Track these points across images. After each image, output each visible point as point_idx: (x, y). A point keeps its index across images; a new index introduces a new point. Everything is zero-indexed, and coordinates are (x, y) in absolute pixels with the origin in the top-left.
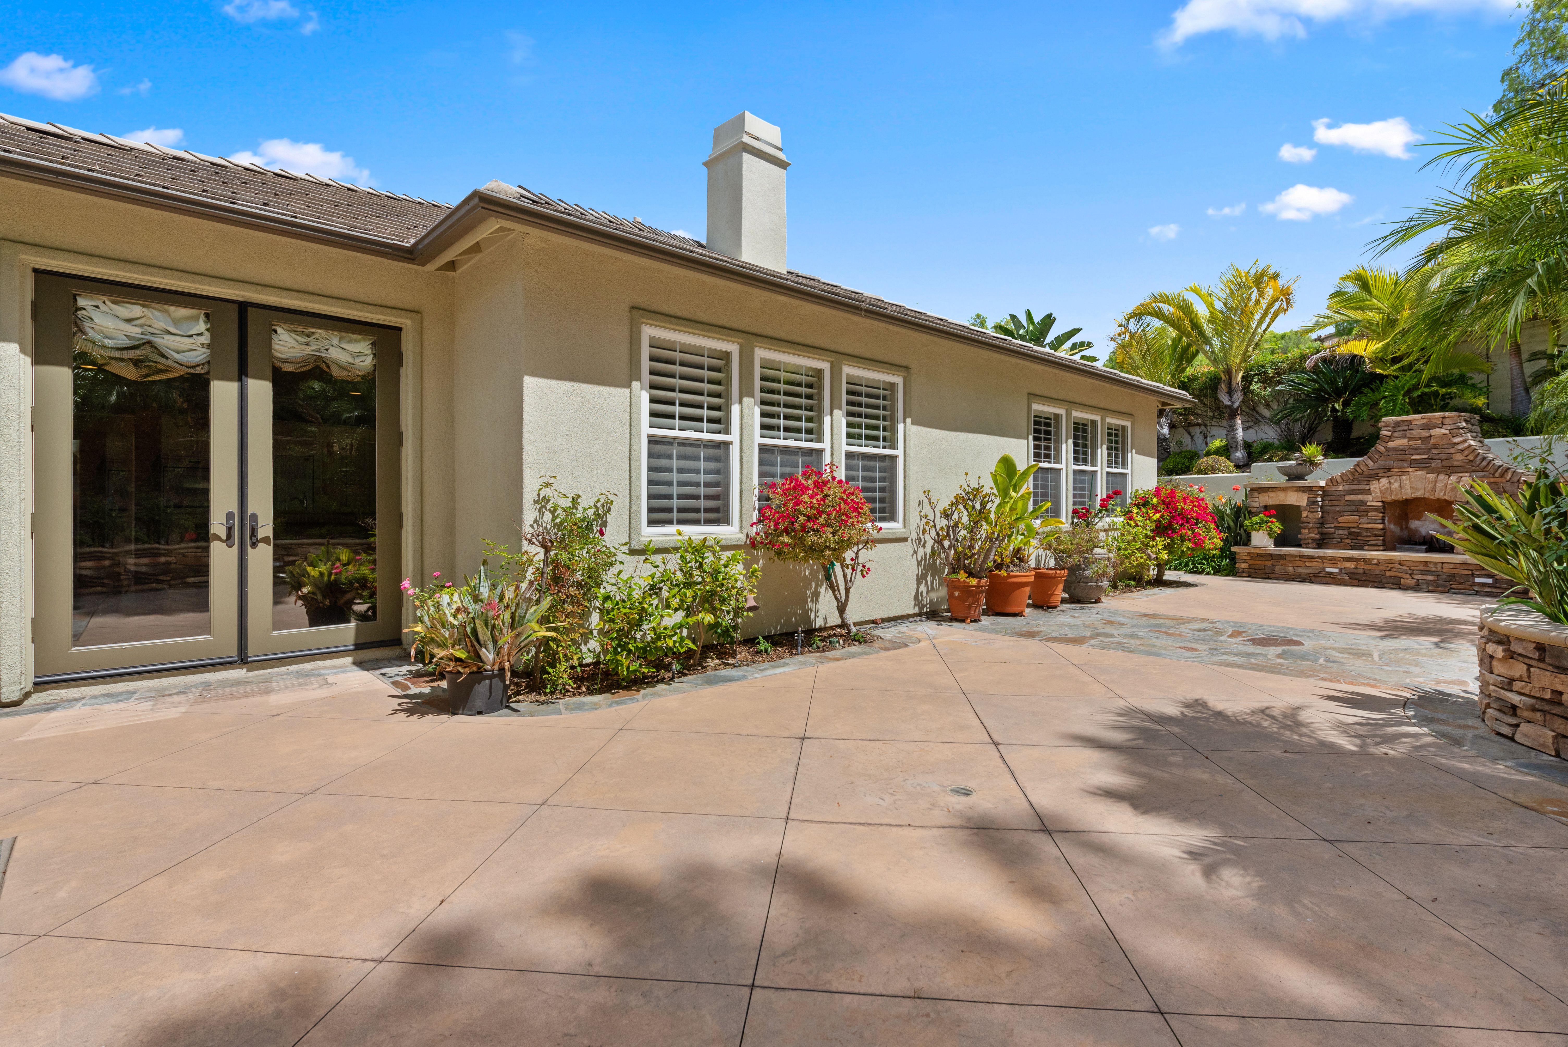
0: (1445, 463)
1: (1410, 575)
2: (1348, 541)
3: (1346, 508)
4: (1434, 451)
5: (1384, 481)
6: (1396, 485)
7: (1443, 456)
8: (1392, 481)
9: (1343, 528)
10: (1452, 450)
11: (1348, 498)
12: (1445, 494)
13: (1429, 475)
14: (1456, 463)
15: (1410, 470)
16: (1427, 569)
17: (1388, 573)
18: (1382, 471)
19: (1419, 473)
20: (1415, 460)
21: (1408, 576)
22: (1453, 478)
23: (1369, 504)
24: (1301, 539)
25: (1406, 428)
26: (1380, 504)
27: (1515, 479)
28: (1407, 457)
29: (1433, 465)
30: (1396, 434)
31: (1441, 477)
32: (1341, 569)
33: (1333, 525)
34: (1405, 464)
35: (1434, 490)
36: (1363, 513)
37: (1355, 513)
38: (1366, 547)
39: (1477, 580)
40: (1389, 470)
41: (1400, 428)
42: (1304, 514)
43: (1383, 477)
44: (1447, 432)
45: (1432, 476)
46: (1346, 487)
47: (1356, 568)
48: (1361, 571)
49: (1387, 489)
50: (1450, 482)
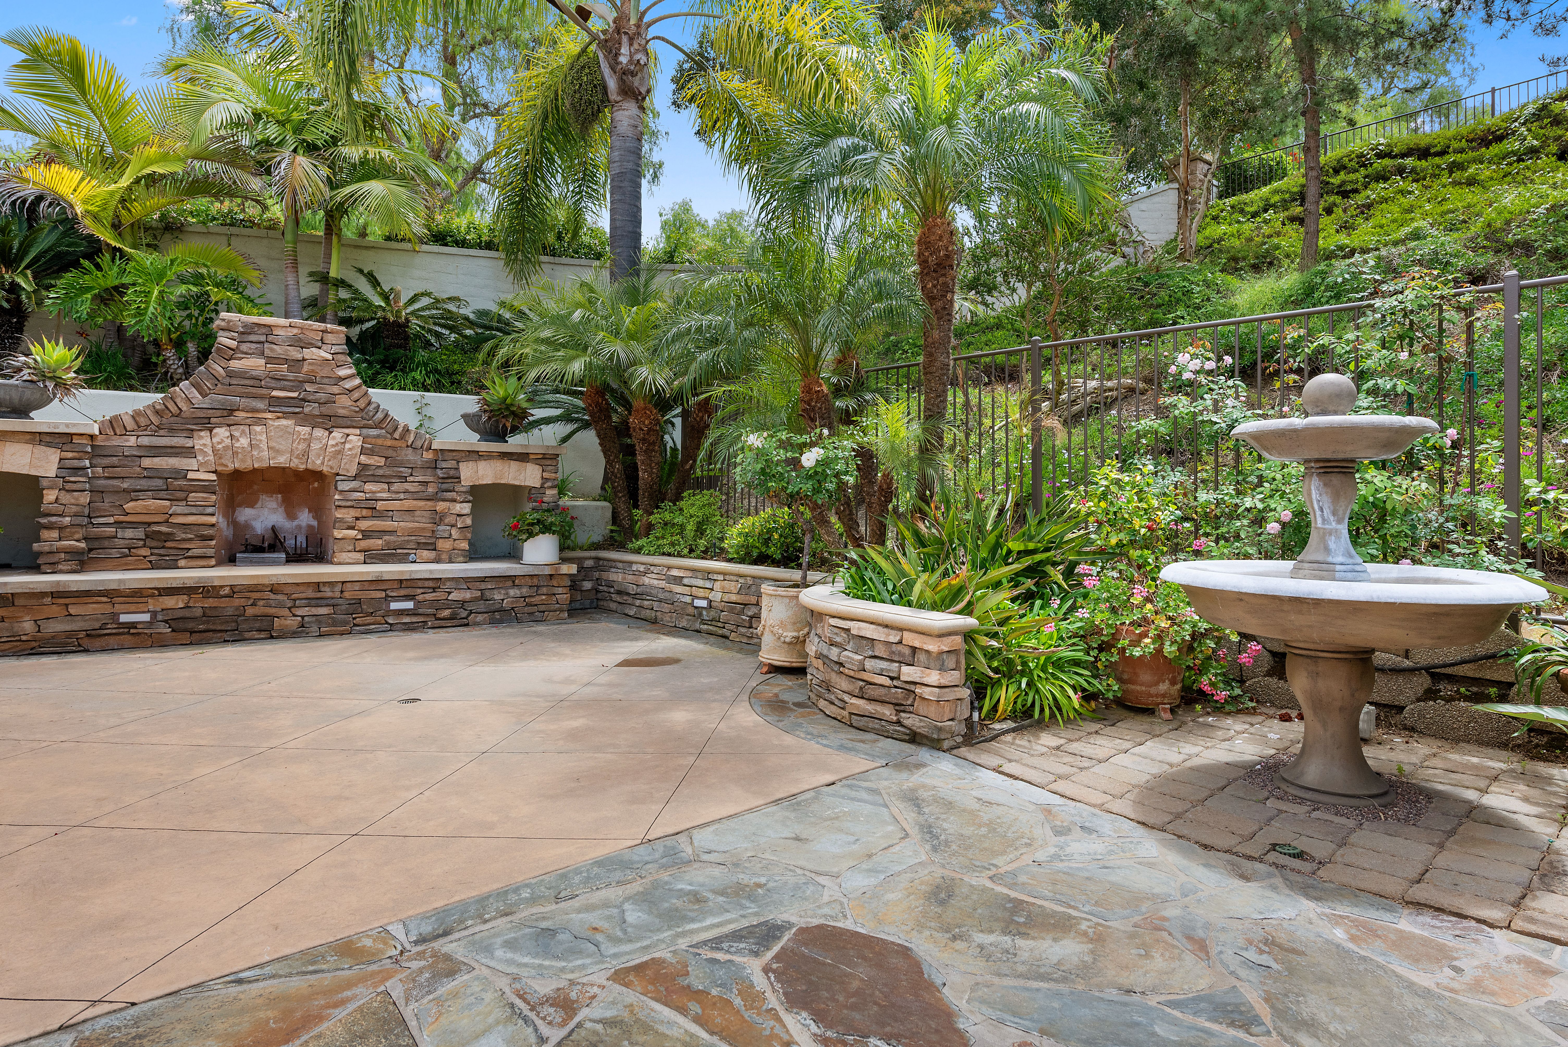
0: (325, 410)
1: (289, 608)
2: (145, 552)
3: (144, 484)
4: (309, 387)
5: (222, 432)
6: (244, 442)
7: (321, 396)
8: (236, 434)
9: (134, 525)
10: (335, 389)
11: (147, 462)
12: (323, 463)
13: (298, 428)
14: (342, 412)
15: (269, 415)
16: (319, 595)
17: (250, 611)
18: (219, 413)
19: (284, 422)
20: (278, 398)
21: (286, 612)
22: (337, 434)
23: (191, 475)
24: (39, 554)
25: (263, 338)
26: (213, 477)
27: (419, 444)
28: (264, 391)
29: (307, 410)
30: (244, 347)
31: (319, 433)
32: (154, 614)
33: (111, 520)
34: (261, 405)
35: (306, 454)
36: (179, 494)
37: (163, 494)
38: (182, 563)
39: (394, 606)
40: (231, 412)
41: (253, 338)
42: (50, 496)
43: (220, 425)
44: (330, 357)
45: (304, 430)
46: (145, 441)
47: (187, 607)
48: (198, 612)
49: (226, 448)
50: (331, 442)
